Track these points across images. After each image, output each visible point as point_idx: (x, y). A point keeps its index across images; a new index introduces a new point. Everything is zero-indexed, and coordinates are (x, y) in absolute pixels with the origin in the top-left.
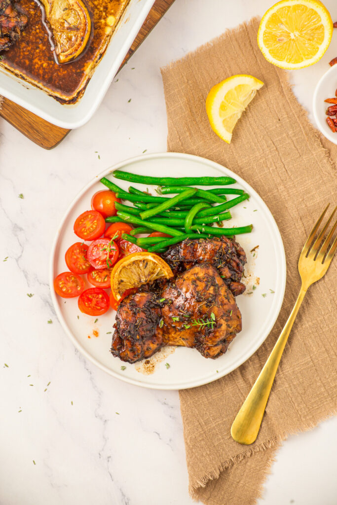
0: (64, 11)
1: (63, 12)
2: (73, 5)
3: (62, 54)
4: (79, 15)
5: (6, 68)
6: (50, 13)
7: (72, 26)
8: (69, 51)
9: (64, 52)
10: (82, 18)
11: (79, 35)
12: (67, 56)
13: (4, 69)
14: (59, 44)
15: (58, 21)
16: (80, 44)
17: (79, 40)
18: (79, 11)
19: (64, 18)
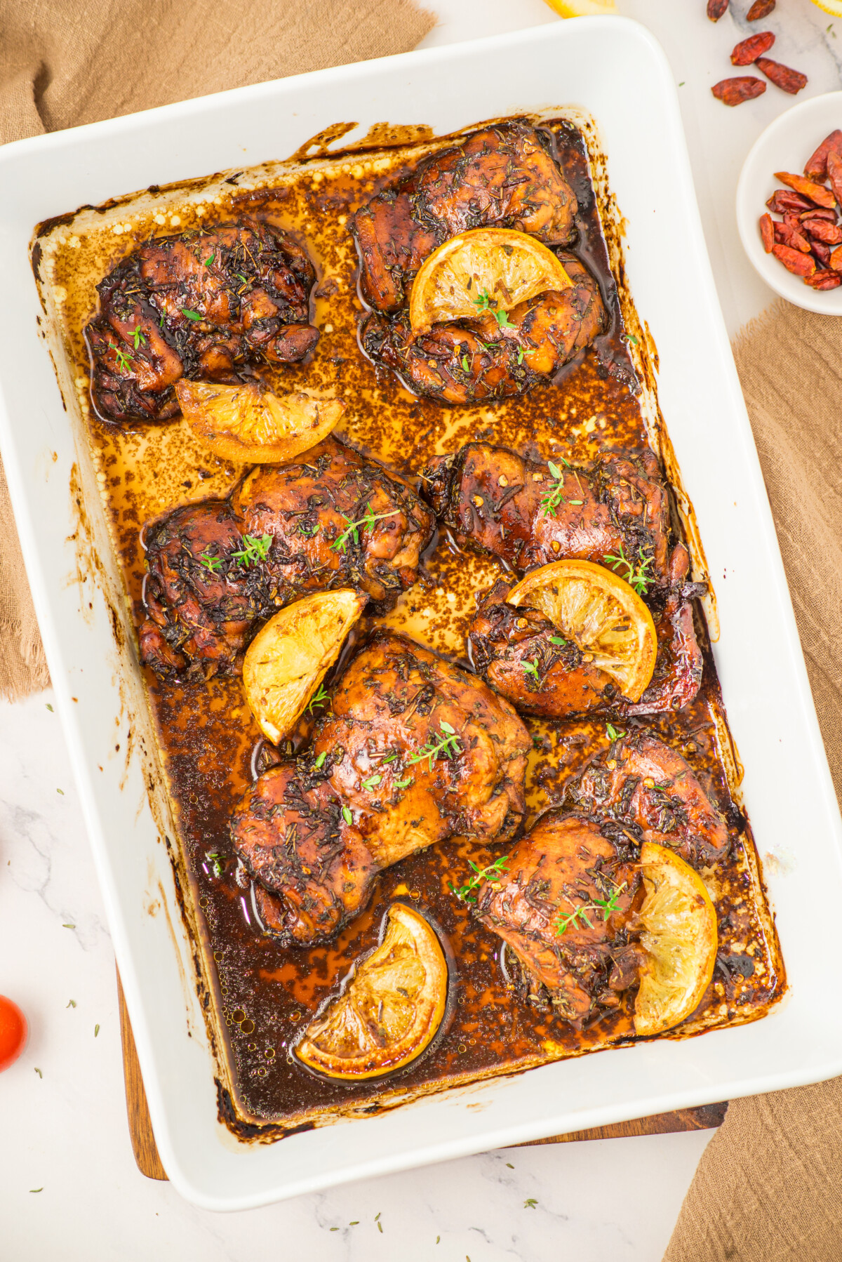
0: (400, 990)
1: (394, 990)
2: (422, 1001)
3: (312, 1046)
4: (412, 1026)
5: (196, 958)
6: (375, 966)
7: (380, 1026)
8: (327, 1056)
9: (318, 1046)
10: (411, 1036)
11: (373, 1055)
12: (314, 1058)
13: (190, 958)
14: (327, 1023)
15: (370, 991)
16: (357, 1068)
17: (362, 1060)
18: (418, 1021)
19: (386, 1000)
